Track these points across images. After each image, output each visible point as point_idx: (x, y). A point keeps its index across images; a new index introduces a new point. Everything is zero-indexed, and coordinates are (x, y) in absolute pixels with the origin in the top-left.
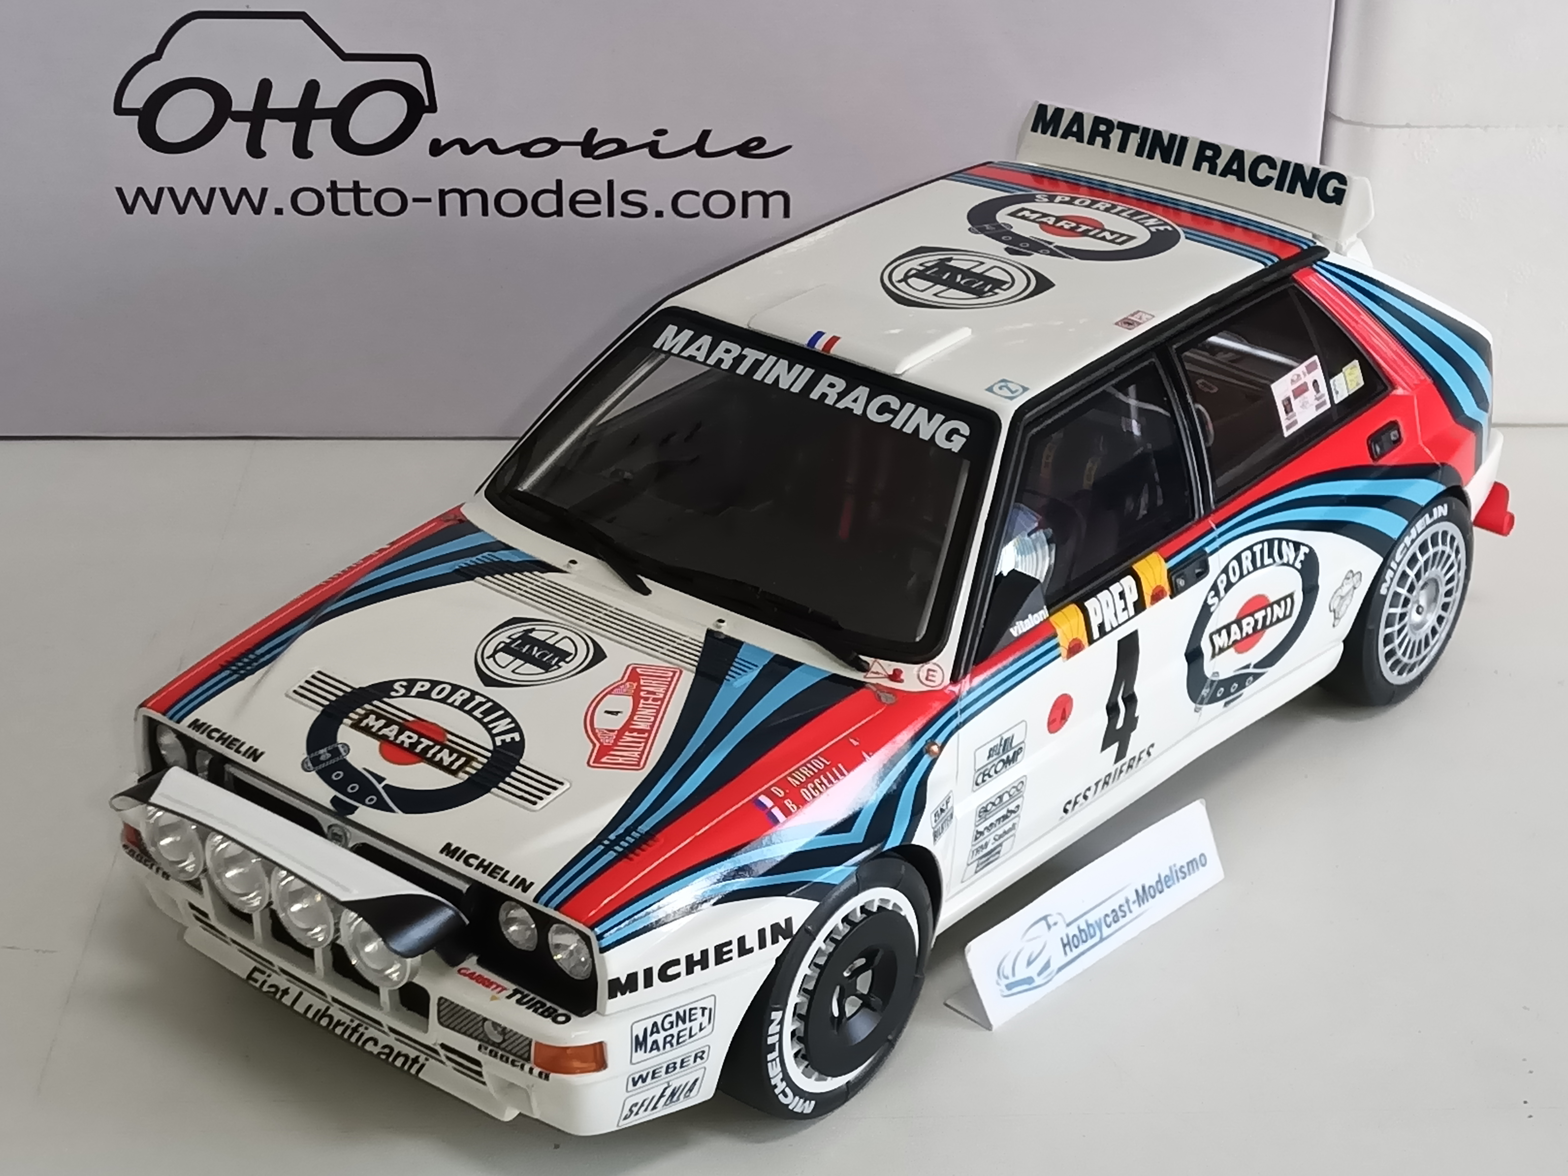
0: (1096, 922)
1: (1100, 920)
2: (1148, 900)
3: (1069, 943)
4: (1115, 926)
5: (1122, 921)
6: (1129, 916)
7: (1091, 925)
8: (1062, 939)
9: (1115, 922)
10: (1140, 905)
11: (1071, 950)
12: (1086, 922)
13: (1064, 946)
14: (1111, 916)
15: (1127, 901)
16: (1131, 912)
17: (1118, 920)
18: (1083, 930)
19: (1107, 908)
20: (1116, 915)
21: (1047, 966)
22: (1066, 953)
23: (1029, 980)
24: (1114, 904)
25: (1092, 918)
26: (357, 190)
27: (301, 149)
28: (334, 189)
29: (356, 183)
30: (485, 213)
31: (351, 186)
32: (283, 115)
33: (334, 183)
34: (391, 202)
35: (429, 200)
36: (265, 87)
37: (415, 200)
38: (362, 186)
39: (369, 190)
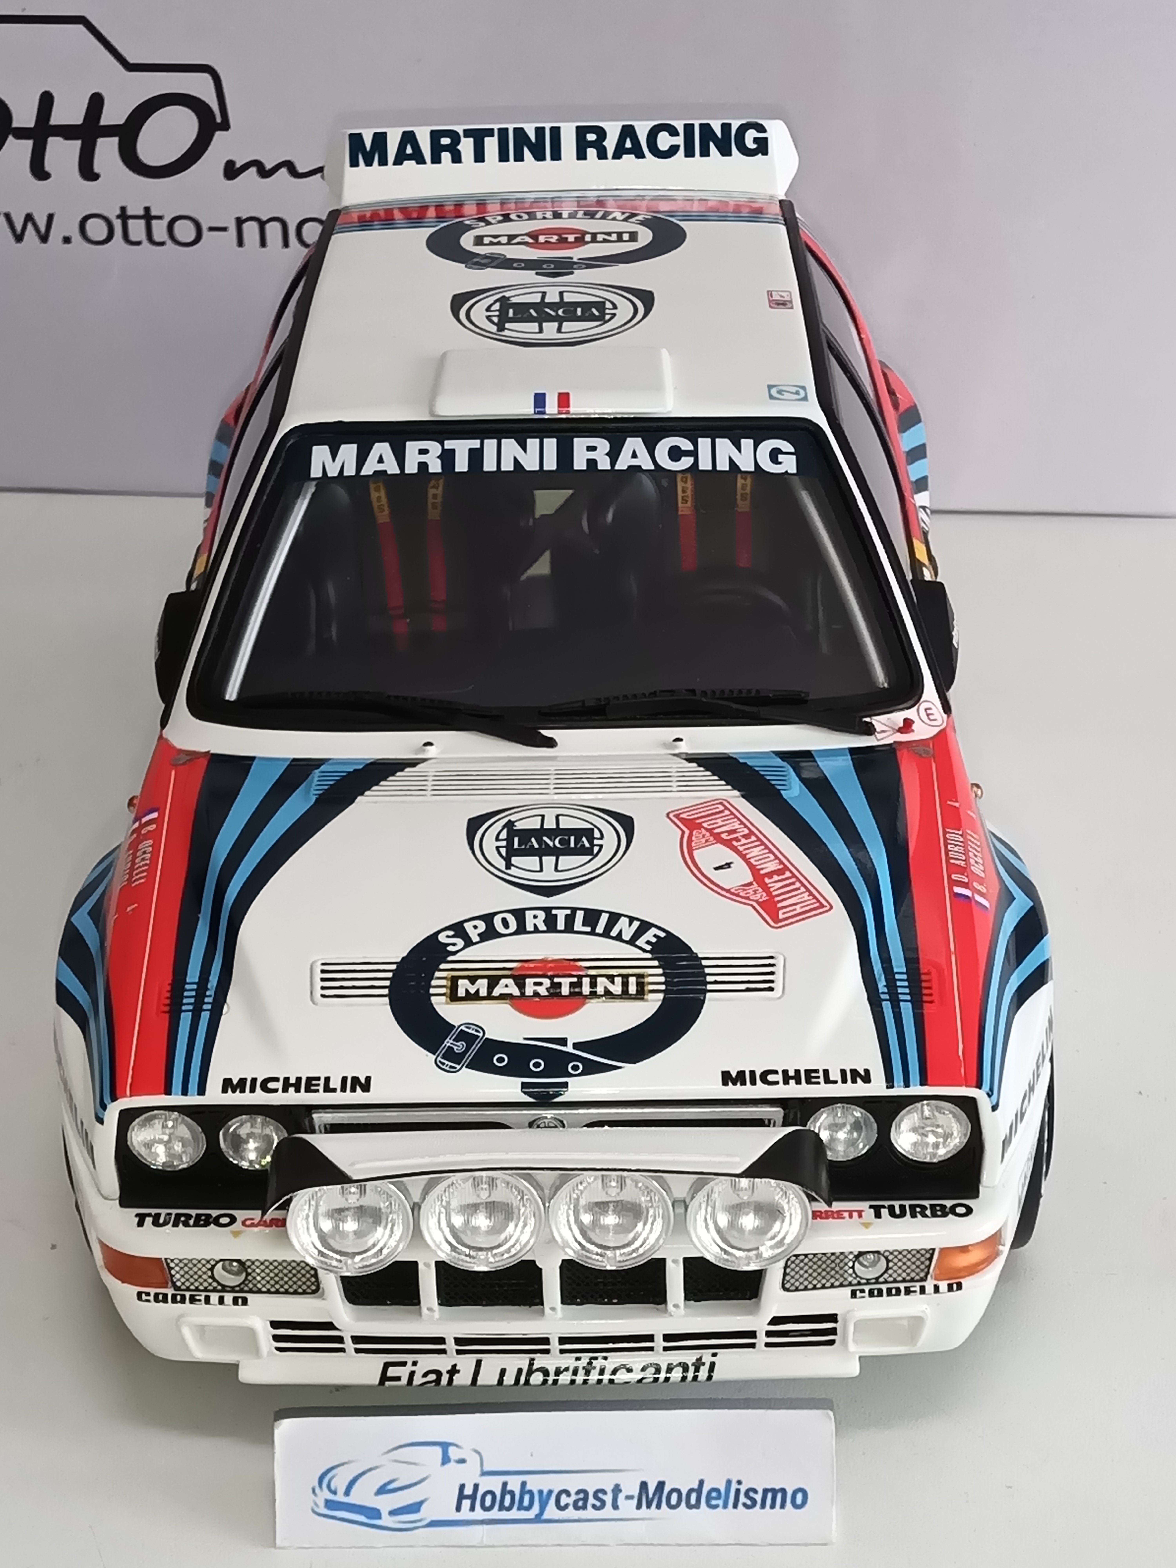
0: (541, 1492)
1: (550, 1492)
2: (659, 1506)
3: (473, 1497)
4: (571, 1513)
5: (590, 1513)
6: (608, 1511)
7: (531, 1493)
8: (462, 1487)
9: (576, 1507)
10: (639, 1506)
11: (472, 1508)
12: (524, 1484)
13: (461, 1497)
14: (574, 1497)
15: (617, 1490)
16: (615, 1507)
17: (584, 1507)
18: (512, 1493)
19: (573, 1484)
20: (585, 1499)
21: (415, 1507)
22: (458, 1509)
23: (375, 1513)
24: (591, 1484)
25: (535, 1484)
26: (148, 216)
27: (88, 172)
28: (124, 216)
29: (147, 209)
30: (286, 244)
31: (141, 212)
32: (67, 132)
33: (123, 209)
34: (185, 231)
35: (224, 229)
36: (46, 101)
37: (211, 229)
38: (154, 213)
39: (160, 218)
